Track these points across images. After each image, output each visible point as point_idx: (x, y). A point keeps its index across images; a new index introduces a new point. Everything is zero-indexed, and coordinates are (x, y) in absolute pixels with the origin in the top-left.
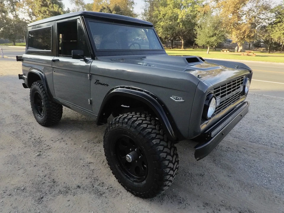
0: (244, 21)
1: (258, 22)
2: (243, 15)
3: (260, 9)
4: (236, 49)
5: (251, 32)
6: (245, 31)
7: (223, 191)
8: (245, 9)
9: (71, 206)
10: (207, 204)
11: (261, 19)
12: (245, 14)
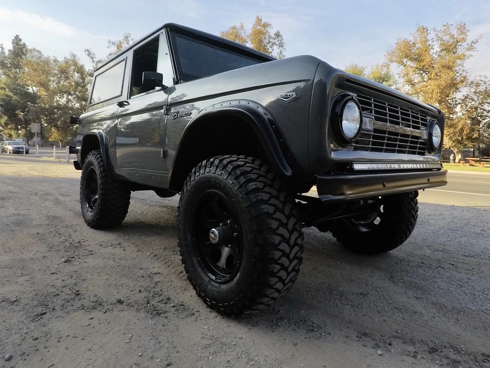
0: (460, 114)
1: (483, 116)
2: (457, 105)
3: (482, 97)
4: (451, 157)
5: (473, 130)
6: (462, 129)
7: (402, 316)
8: (459, 96)
9: (91, 326)
10: (365, 334)
11: (486, 111)
12: (459, 104)
